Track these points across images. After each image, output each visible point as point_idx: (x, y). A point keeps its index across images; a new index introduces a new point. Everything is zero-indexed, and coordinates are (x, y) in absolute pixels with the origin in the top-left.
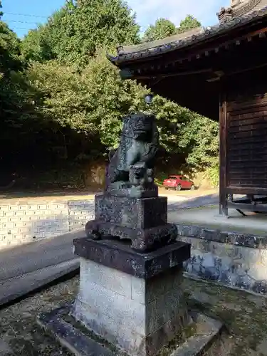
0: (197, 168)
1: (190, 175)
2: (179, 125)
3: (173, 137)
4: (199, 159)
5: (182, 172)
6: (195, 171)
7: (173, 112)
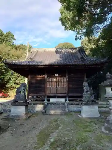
0: (10, 89)
1: (7, 91)
2: (5, 72)
3: (2, 77)
4: (12, 86)
5: (3, 90)
6: (9, 90)
7: (3, 67)
